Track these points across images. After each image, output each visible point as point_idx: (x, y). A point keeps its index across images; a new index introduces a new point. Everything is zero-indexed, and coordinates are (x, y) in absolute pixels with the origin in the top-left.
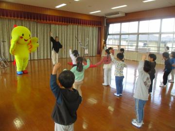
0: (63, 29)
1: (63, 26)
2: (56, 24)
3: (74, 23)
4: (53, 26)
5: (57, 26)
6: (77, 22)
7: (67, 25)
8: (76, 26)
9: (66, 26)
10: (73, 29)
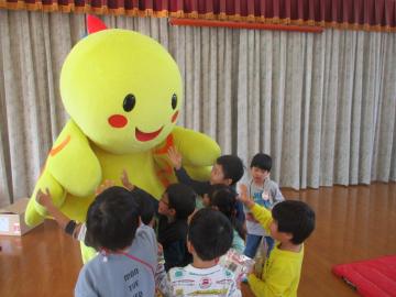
0: (296, 49)
1: (298, 38)
2: (261, 28)
3: (351, 21)
4: (247, 38)
5: (268, 36)
6: (367, 16)
7: (317, 32)
8: (356, 38)
9: (310, 37)
10: (343, 51)
